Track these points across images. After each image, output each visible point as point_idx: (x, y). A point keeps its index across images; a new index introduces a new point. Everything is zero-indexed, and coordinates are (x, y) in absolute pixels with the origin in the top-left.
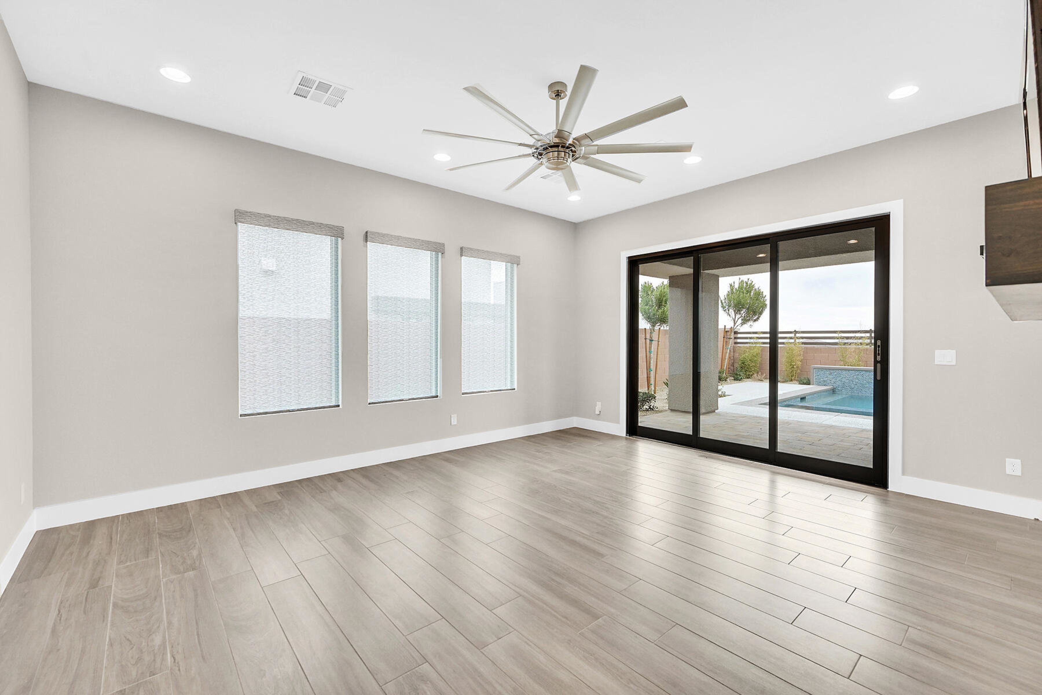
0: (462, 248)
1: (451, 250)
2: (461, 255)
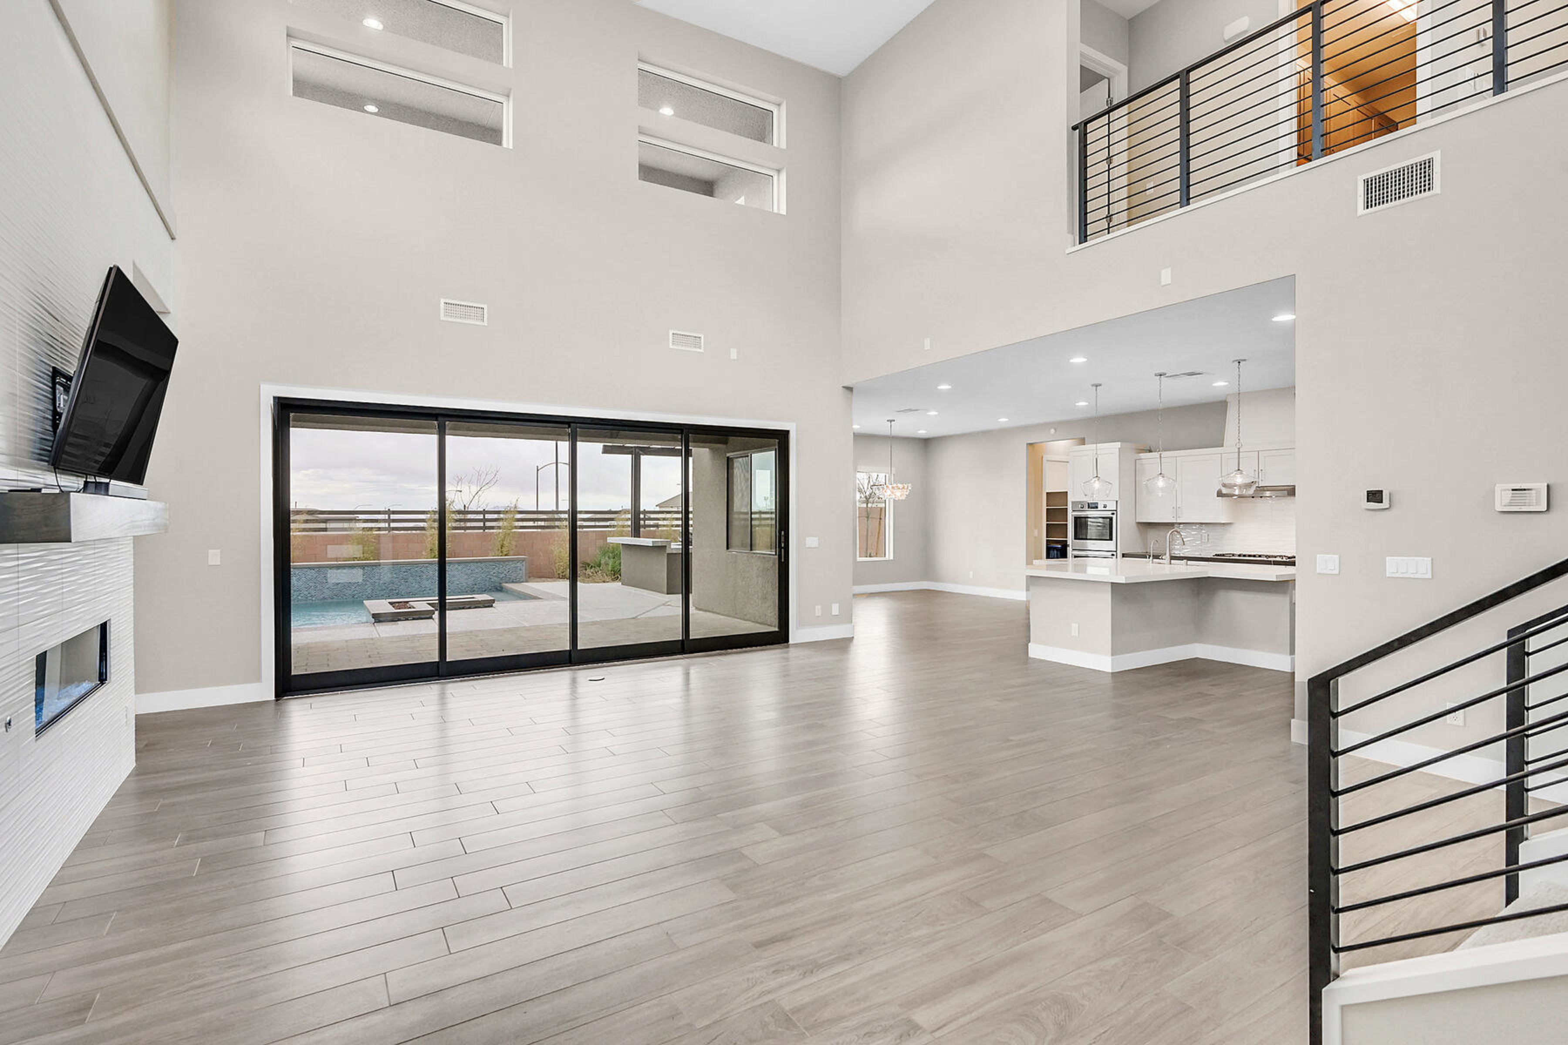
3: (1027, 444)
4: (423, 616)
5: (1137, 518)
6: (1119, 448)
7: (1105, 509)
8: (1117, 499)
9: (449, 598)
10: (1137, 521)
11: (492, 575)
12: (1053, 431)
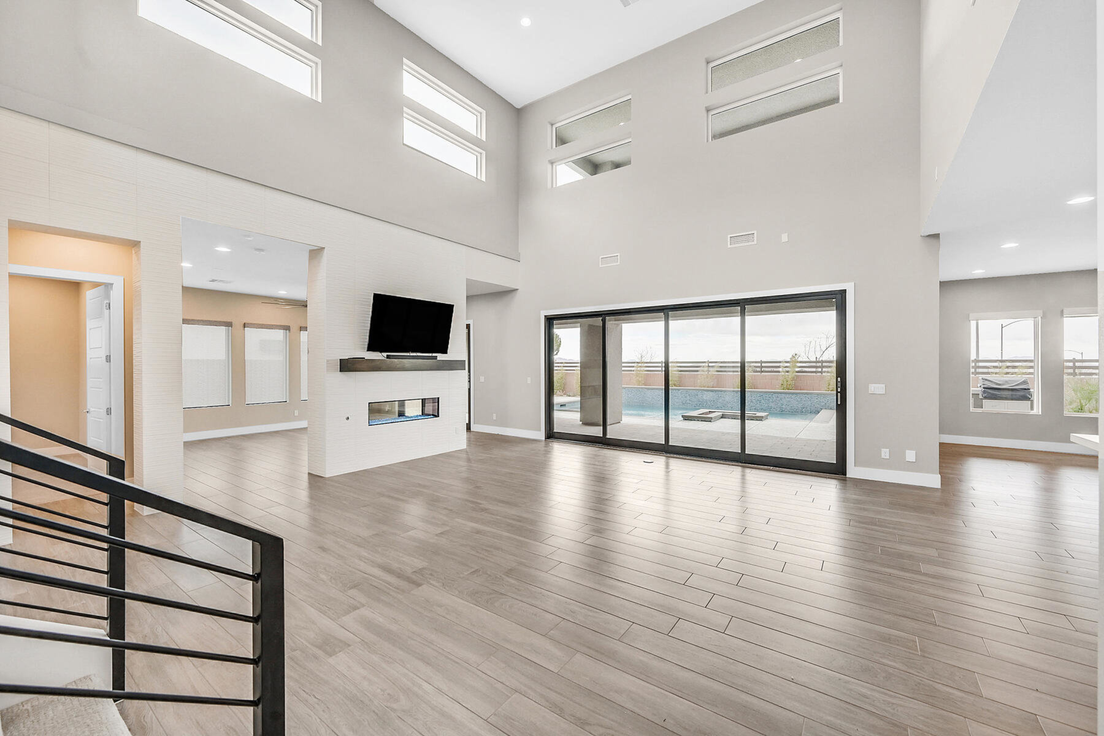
0: (301, 327)
1: (294, 328)
2: (301, 331)
4: (707, 420)
9: (748, 413)
11: (815, 403)
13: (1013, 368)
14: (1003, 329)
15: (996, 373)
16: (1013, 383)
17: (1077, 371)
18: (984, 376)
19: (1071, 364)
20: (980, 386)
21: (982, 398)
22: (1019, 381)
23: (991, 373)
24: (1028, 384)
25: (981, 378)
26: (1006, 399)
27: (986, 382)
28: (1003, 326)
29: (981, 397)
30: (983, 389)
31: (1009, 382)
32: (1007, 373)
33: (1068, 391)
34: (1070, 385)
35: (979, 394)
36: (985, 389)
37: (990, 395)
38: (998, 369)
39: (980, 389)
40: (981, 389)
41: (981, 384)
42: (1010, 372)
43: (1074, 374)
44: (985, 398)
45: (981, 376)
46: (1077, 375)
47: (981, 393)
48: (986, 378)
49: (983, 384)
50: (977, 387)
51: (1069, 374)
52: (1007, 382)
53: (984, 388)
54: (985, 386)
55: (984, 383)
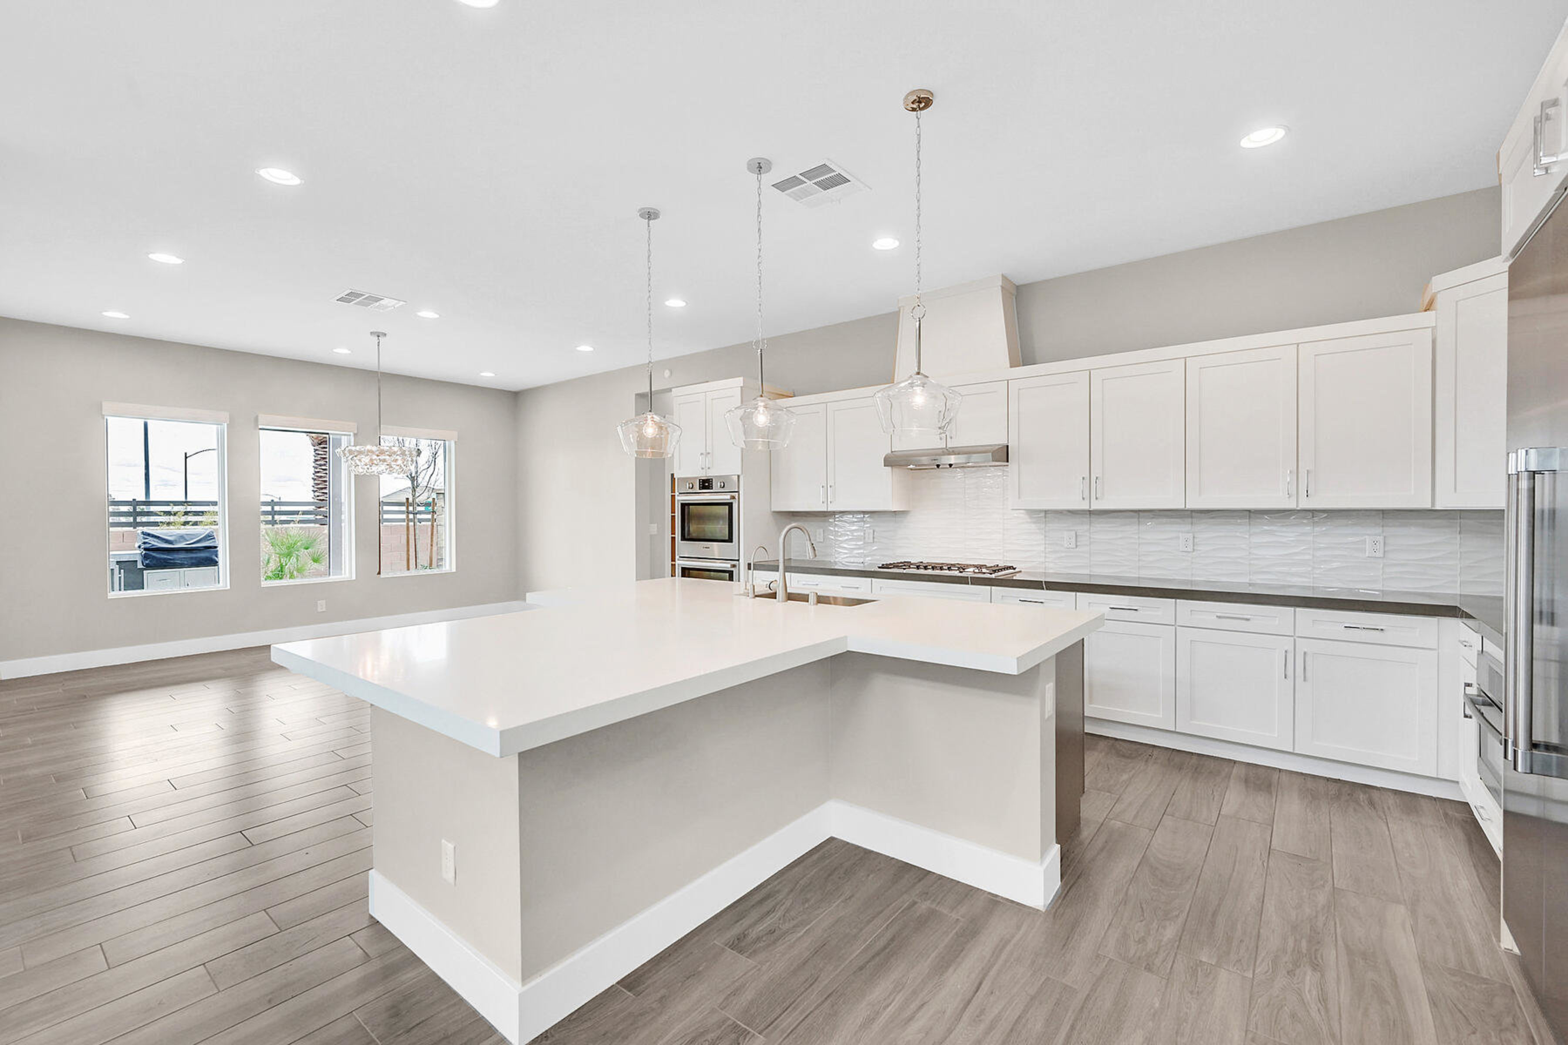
3: (637, 395)
5: (772, 507)
6: (741, 387)
7: (722, 490)
8: (739, 473)
10: (773, 510)
12: (667, 373)
13: (194, 515)
14: (187, 459)
15: (169, 524)
16: (192, 539)
17: (277, 517)
18: (146, 529)
19: (269, 508)
20: (139, 547)
21: (142, 567)
22: (201, 535)
23: (160, 524)
24: (214, 538)
25: (139, 532)
26: (181, 566)
27: (151, 540)
28: (187, 456)
29: (140, 566)
30: (144, 552)
31: (186, 537)
32: (186, 523)
33: (266, 548)
34: (268, 539)
35: (136, 561)
36: (147, 552)
37: (154, 562)
38: (172, 517)
39: (138, 552)
40: (140, 552)
41: (140, 543)
42: (190, 521)
43: (273, 522)
44: (148, 567)
45: (140, 529)
46: (277, 524)
47: (139, 559)
48: (148, 532)
49: (144, 543)
50: (134, 547)
51: (267, 522)
52: (182, 538)
53: (145, 549)
54: (147, 546)
55: (146, 540)
